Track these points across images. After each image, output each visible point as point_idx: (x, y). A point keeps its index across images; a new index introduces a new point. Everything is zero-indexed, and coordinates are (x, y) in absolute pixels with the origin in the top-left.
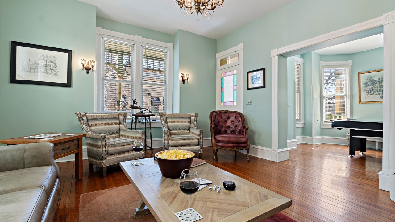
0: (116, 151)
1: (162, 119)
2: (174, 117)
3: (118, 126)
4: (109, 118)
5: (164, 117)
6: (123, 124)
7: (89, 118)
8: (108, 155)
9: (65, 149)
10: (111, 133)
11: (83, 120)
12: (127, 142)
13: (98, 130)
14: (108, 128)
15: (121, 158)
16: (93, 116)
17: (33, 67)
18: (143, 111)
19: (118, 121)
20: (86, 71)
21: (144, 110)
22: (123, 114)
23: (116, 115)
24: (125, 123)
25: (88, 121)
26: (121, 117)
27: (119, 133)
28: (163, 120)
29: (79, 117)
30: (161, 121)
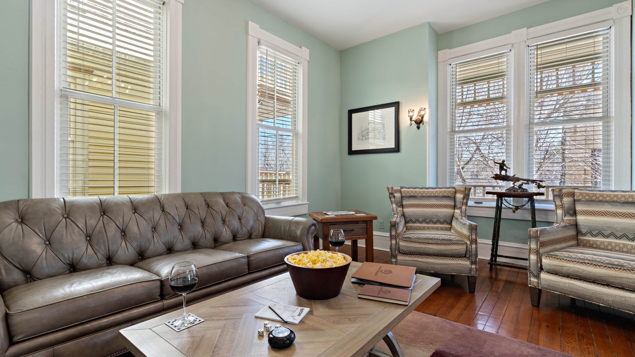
0: (412, 250)
1: (558, 203)
2: (601, 201)
3: (450, 211)
4: (436, 196)
5: (566, 200)
6: (460, 208)
7: (404, 195)
8: (400, 252)
9: (347, 231)
10: (435, 220)
11: (394, 197)
12: (435, 239)
13: (415, 213)
14: (432, 212)
15: (422, 263)
16: (410, 192)
17: (364, 133)
18: (522, 185)
19: (452, 203)
20: (416, 125)
21: (525, 182)
22: (463, 189)
23: (450, 192)
24: (464, 207)
25: (402, 200)
26: (459, 196)
27: (451, 223)
28: (562, 206)
29: (390, 193)
30: (556, 209)
